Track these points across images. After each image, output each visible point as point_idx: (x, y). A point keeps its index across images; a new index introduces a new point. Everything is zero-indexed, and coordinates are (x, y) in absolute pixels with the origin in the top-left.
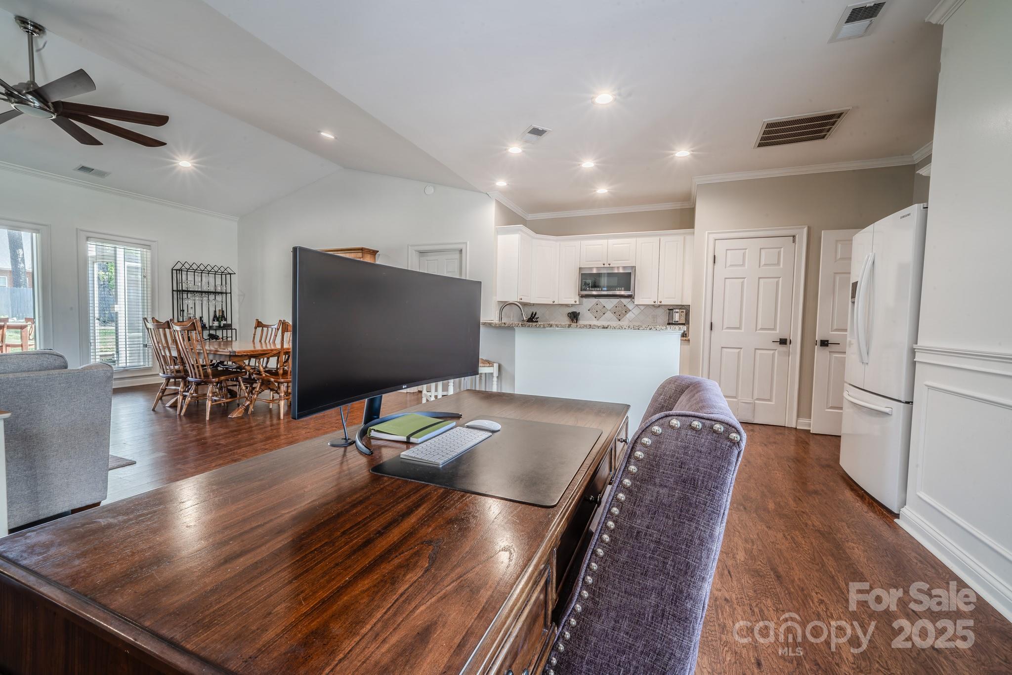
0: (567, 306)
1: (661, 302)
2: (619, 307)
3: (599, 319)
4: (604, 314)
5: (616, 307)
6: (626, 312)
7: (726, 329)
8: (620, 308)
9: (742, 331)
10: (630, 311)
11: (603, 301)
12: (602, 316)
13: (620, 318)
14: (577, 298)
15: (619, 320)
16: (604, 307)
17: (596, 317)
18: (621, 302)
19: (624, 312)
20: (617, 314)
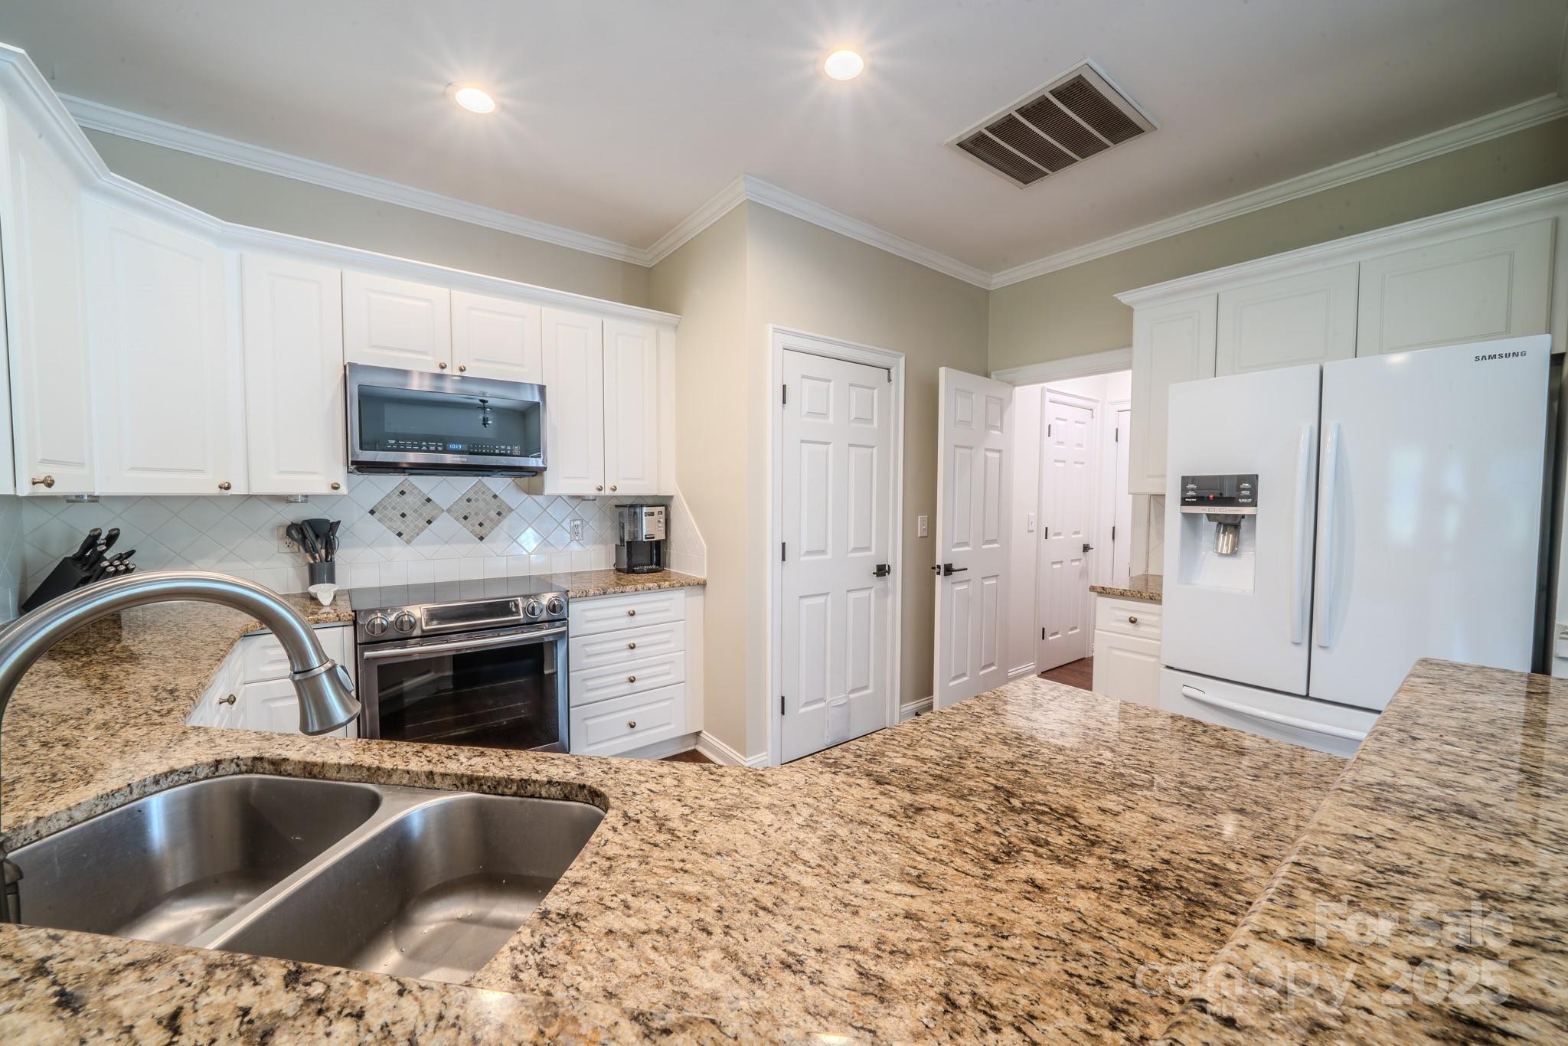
0: (287, 499)
1: (614, 489)
2: (477, 500)
3: (413, 537)
4: (429, 522)
5: (469, 500)
6: (499, 514)
7: (805, 555)
8: (481, 504)
9: (829, 556)
10: (511, 510)
11: (424, 484)
12: (422, 530)
13: (482, 531)
14: (340, 475)
15: (481, 538)
16: (429, 500)
17: (400, 534)
18: (484, 486)
19: (493, 514)
20: (474, 520)
